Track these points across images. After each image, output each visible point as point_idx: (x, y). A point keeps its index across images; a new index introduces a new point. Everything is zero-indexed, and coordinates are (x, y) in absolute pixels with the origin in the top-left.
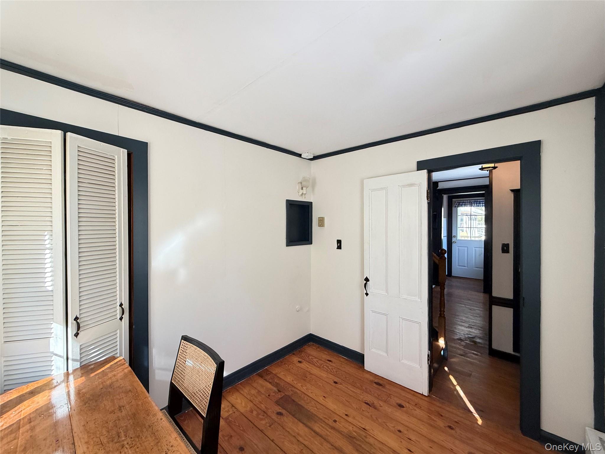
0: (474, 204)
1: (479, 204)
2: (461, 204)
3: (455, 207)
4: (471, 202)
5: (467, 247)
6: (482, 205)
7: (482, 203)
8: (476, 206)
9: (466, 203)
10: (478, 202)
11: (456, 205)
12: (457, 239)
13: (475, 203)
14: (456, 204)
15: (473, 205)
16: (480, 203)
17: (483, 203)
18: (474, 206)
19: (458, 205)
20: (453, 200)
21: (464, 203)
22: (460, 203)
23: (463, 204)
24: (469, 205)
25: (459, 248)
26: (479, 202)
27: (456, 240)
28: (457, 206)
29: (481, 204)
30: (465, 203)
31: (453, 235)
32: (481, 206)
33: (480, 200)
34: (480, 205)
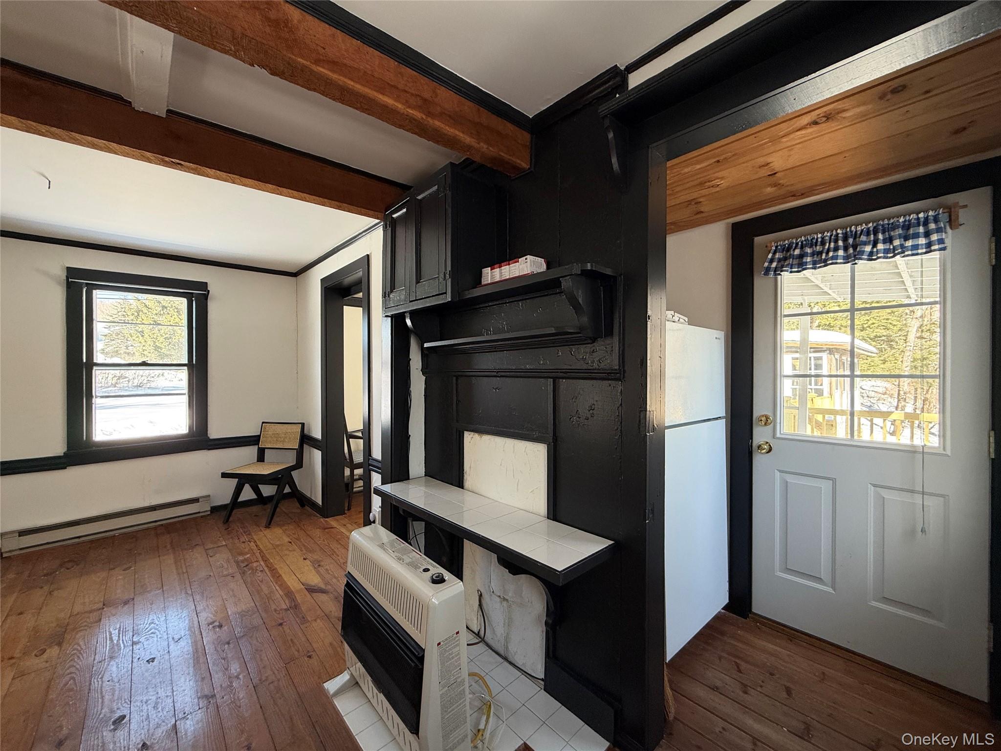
0: (875, 245)
1: (906, 238)
2: (797, 252)
3: (767, 270)
4: (855, 236)
5: (834, 481)
6: (922, 241)
7: (921, 229)
8: (886, 251)
9: (823, 243)
10: (894, 227)
11: (771, 261)
12: (778, 435)
13: (881, 236)
14: (770, 256)
15: (868, 249)
16: (911, 231)
17: (932, 226)
18: (871, 254)
19: (779, 260)
20: (758, 240)
21: (812, 244)
22: (788, 250)
23: (809, 250)
24: (841, 253)
25: (790, 479)
26: (907, 226)
27: (774, 436)
28: (774, 265)
29: (916, 236)
30: (819, 248)
31: (756, 413)
32: (915, 247)
33: (913, 216)
34: (909, 243)
